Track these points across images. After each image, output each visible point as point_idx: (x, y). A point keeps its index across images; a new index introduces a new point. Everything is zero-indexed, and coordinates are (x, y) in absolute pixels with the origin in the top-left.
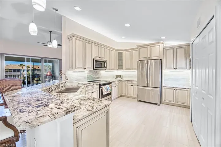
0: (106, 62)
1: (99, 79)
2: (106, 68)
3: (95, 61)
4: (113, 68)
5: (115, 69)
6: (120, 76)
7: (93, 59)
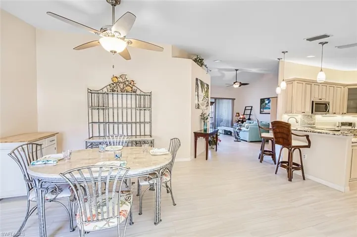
0: (329, 104)
1: (314, 126)
2: (328, 111)
3: (316, 104)
4: (338, 111)
5: (341, 113)
6: (350, 124)
7: (313, 102)
